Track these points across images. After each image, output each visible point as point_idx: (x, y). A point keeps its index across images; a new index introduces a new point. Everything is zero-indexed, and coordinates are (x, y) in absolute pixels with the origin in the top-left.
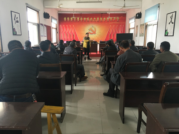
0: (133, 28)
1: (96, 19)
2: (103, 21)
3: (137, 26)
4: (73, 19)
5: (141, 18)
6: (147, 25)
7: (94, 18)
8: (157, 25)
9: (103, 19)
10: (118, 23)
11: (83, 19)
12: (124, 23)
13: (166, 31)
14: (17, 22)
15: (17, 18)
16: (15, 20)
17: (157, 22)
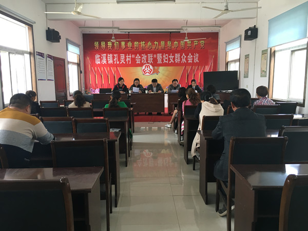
2: (173, 47)
3: (247, 56)
5: (257, 37)
6: (275, 51)
11: (133, 44)
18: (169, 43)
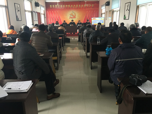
0: (104, 13)
1: (76, 6)
2: (81, 7)
3: (107, 12)
4: (57, 6)
5: (109, 5)
6: (114, 11)
7: (74, 5)
8: (119, 11)
9: (81, 6)
10: (93, 9)
11: (65, 6)
12: (97, 9)
13: (125, 15)
14: (19, 11)
15: (18, 8)
16: (17, 9)
17: (119, 9)
18: (80, 5)
